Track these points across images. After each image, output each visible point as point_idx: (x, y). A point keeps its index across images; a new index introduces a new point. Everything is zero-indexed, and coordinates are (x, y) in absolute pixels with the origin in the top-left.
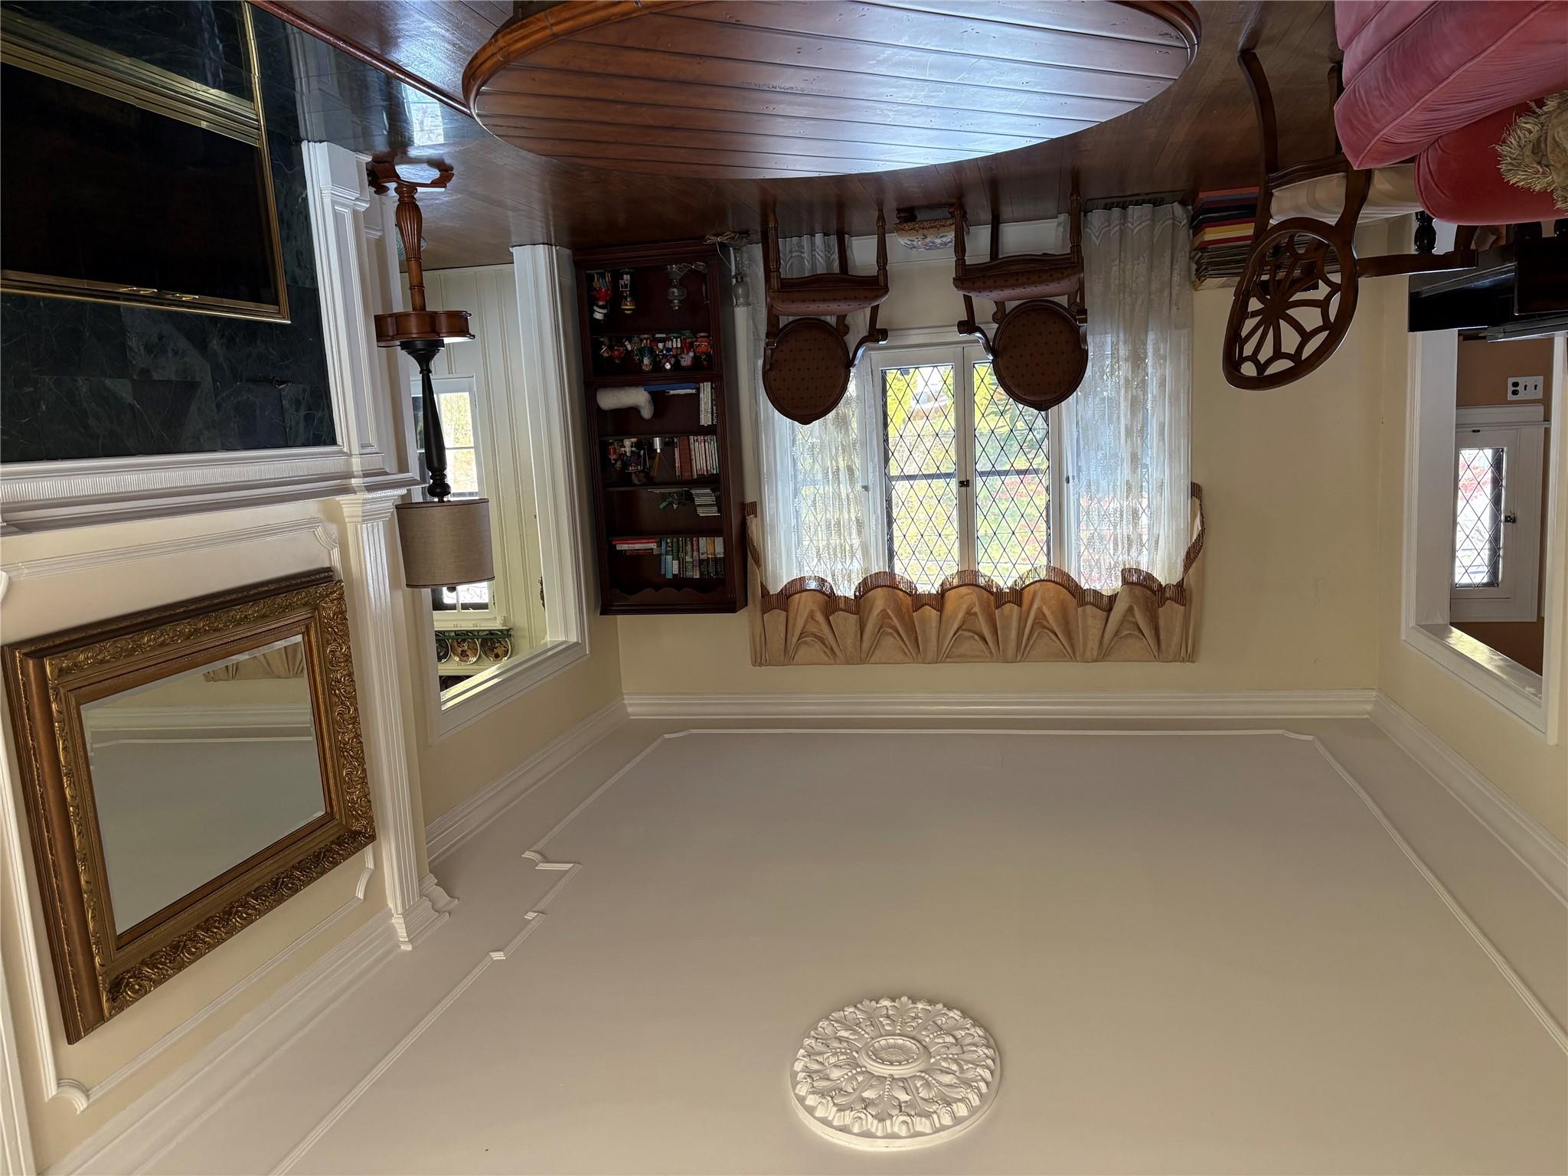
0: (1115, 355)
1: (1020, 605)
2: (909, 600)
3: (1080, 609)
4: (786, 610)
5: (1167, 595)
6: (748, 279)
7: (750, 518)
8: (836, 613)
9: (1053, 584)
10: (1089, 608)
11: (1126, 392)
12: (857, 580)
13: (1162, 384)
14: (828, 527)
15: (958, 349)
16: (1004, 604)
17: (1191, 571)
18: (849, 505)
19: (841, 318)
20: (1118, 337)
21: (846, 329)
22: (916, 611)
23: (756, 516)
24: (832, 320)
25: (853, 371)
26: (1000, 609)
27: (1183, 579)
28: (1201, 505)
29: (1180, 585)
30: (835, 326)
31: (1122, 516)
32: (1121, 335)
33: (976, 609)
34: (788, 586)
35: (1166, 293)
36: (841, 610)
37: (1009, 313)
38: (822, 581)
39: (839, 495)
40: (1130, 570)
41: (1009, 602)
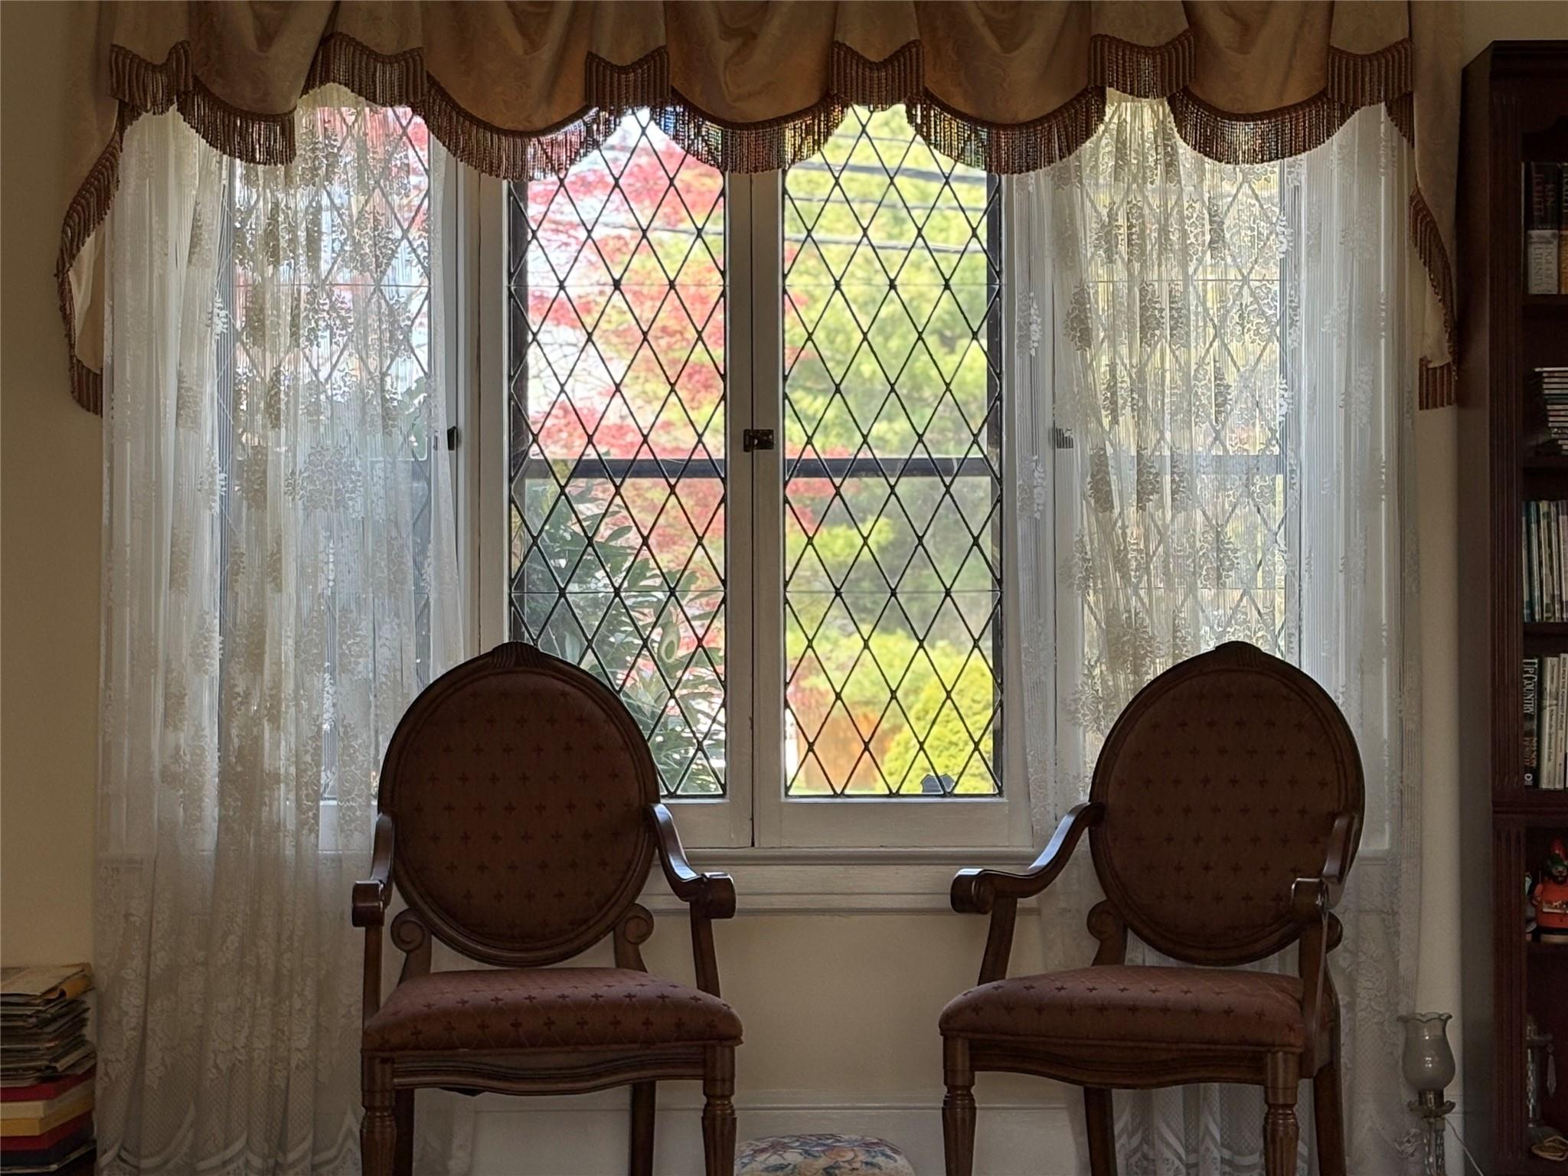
0: (309, 794)
1: (592, 58)
2: (931, 80)
3: (415, 43)
4: (1332, 53)
5: (161, 79)
6: (1408, 1096)
7: (1441, 358)
8: (1163, 40)
9: (497, 121)
10: (389, 48)
11: (277, 685)
12: (1100, 147)
13: (176, 704)
14: (1180, 321)
15: (767, 842)
16: (639, 63)
17: (95, 150)
18: (1112, 388)
19: (1109, 955)
20: (298, 846)
21: (1096, 920)
22: (907, 47)
23: (1424, 363)
24: (1140, 953)
25: (1084, 799)
26: (652, 47)
27: (121, 128)
28: (72, 346)
29: (128, 113)
30: (1130, 934)
31: (295, 324)
32: (289, 851)
33: (723, 48)
34: (1324, 129)
35: (160, 960)
36: (1147, 51)
37: (605, 933)
38: (1209, 146)
39: (1140, 421)
40: (271, 158)
41: (623, 70)
